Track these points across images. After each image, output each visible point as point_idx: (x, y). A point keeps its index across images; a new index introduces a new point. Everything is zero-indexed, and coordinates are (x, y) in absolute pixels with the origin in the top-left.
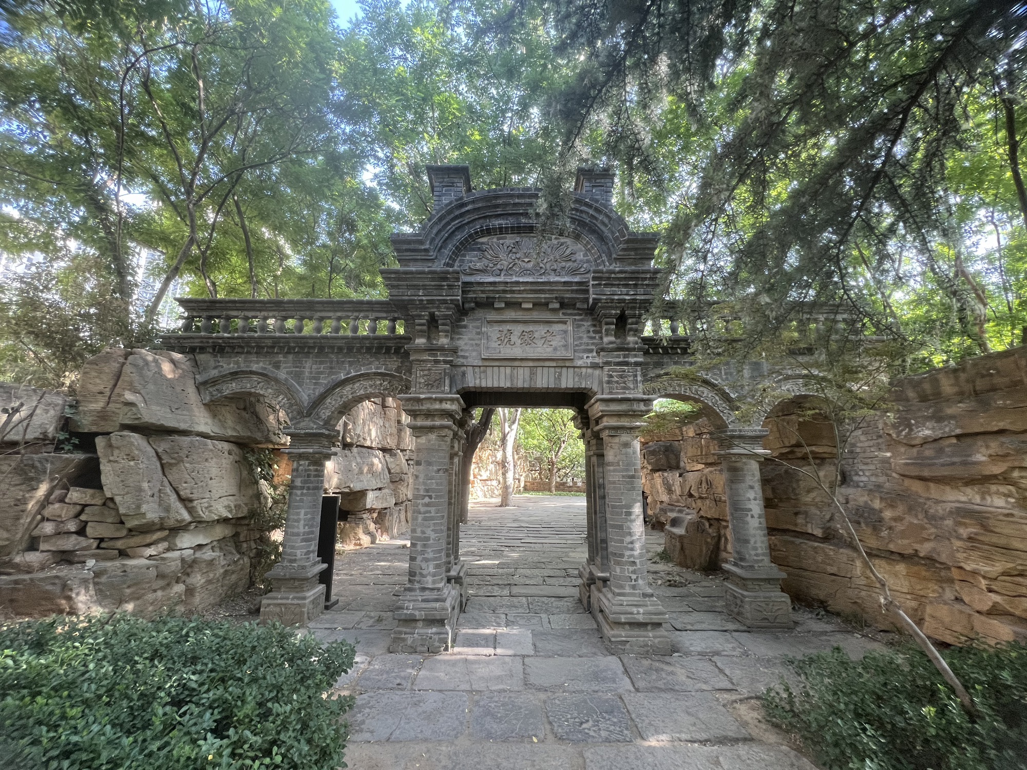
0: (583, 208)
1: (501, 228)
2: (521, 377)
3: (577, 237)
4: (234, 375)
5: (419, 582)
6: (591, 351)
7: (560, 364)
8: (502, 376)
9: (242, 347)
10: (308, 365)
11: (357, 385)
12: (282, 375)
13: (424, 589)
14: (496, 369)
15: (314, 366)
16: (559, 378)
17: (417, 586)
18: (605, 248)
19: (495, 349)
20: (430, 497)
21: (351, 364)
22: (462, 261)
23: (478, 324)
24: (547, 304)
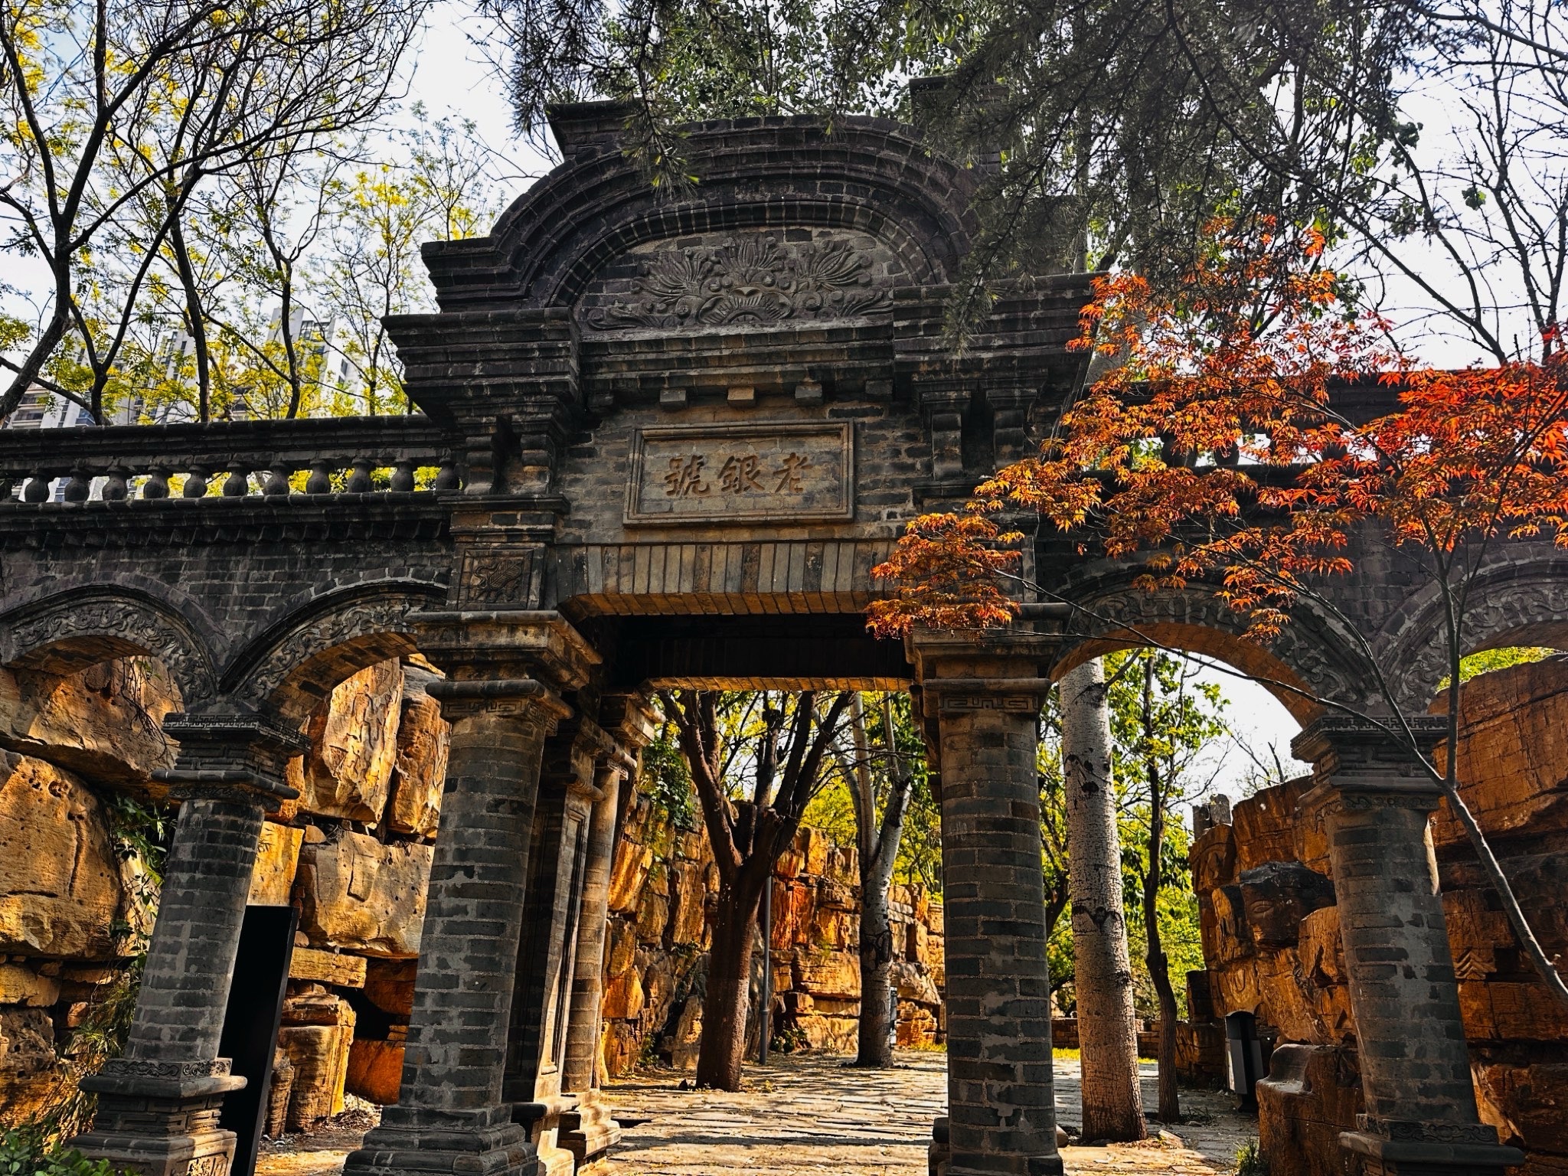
0: (886, 153)
1: (685, 217)
2: (719, 570)
3: (874, 228)
4: (75, 597)
5: (420, 1096)
6: (901, 499)
7: (820, 532)
8: (673, 568)
9: (101, 534)
10: (240, 570)
11: (348, 614)
12: (181, 592)
13: (430, 1116)
14: (659, 551)
15: (255, 574)
16: (814, 571)
17: (415, 1105)
18: (940, 245)
19: (658, 502)
20: (469, 872)
21: (338, 566)
22: (593, 301)
23: (621, 444)
24: (788, 391)
